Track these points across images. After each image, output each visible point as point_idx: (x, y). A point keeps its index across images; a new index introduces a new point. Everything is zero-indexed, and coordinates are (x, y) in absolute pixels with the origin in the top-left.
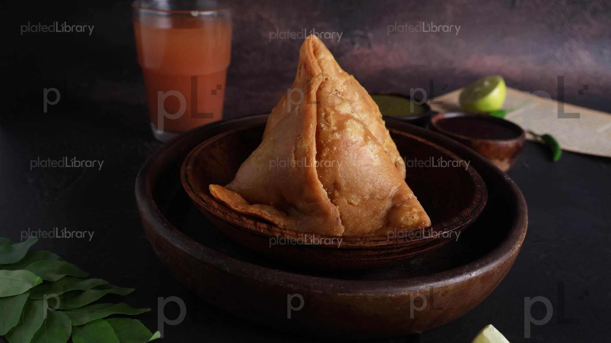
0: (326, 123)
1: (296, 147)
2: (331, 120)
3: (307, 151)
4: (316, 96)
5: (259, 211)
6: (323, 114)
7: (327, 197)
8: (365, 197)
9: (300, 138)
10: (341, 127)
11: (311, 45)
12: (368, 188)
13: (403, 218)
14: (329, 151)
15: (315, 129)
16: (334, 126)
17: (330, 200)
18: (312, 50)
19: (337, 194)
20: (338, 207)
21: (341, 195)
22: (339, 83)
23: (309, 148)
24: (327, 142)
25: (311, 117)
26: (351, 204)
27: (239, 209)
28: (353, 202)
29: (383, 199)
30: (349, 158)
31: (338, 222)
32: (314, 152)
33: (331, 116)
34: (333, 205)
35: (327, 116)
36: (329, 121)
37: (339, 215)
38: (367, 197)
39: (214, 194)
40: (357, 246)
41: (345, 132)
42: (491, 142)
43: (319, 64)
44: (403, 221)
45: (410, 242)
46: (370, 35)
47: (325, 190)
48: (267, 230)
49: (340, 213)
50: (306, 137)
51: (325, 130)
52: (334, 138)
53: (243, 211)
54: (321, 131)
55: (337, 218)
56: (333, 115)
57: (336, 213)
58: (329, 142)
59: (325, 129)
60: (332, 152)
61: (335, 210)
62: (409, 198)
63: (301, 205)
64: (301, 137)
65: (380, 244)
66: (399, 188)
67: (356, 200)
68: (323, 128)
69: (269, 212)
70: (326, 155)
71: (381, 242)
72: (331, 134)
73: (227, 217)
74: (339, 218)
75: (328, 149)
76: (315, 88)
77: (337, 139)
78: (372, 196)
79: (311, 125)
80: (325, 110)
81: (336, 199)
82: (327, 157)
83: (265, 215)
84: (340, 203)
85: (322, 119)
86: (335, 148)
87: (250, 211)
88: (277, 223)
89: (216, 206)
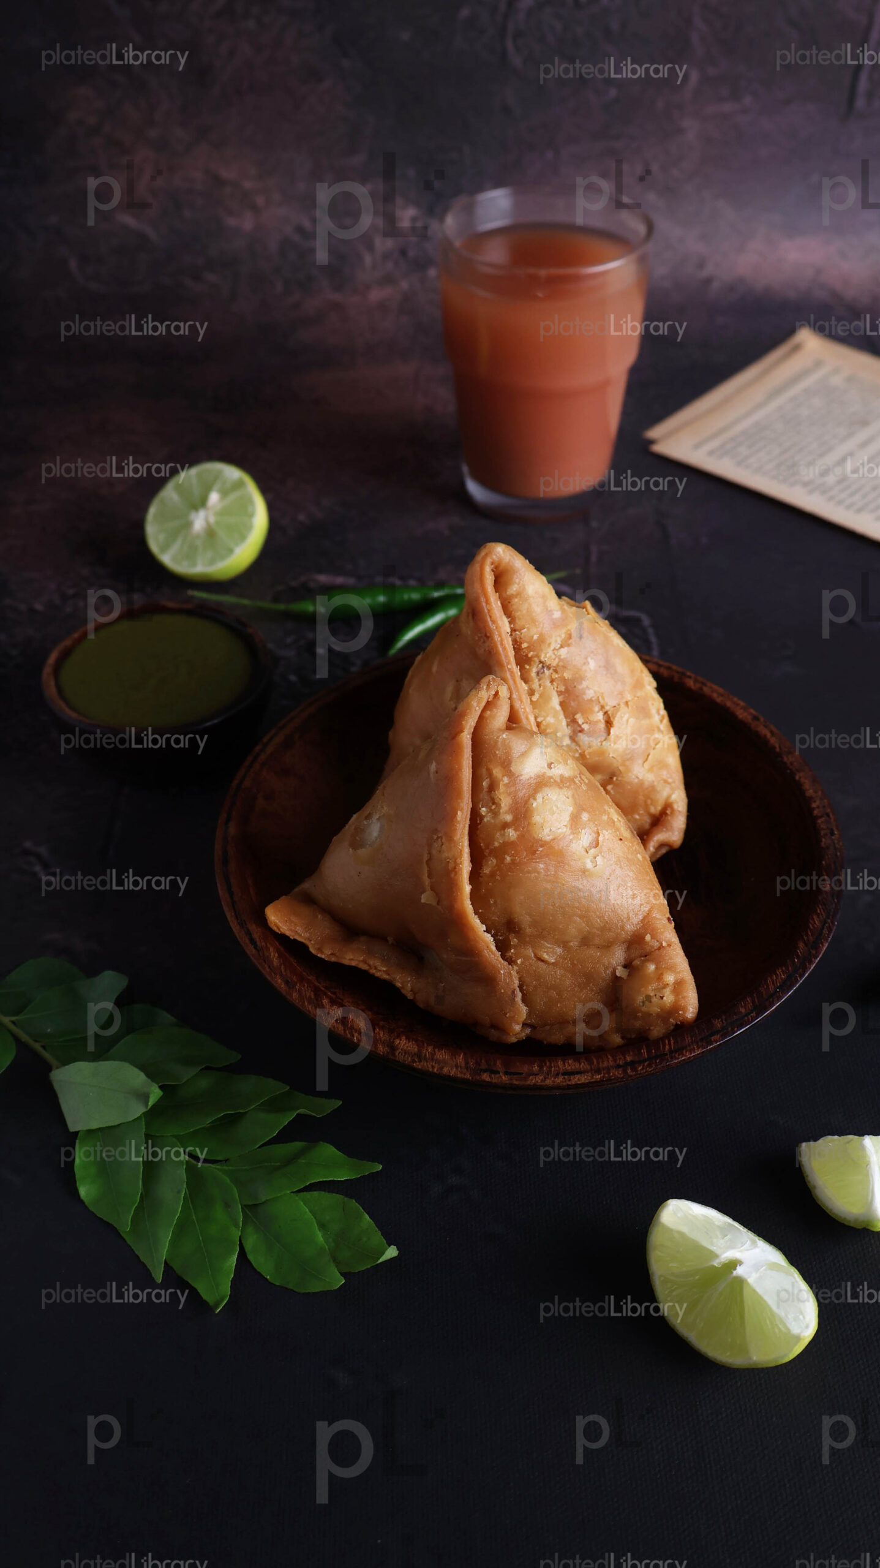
0: (490, 804)
1: (430, 853)
2: (500, 799)
3: (451, 866)
4: (471, 742)
5: (364, 962)
6: (485, 783)
7: (494, 948)
8: (572, 944)
9: (438, 838)
10: (522, 813)
11: (489, 567)
12: (574, 929)
13: (641, 997)
14: (497, 865)
15: (468, 819)
16: (506, 813)
17: (500, 953)
18: (490, 579)
19: (514, 941)
20: (515, 968)
21: (523, 942)
22: (550, 644)
23: (455, 862)
24: (492, 847)
25: (459, 795)
26: (543, 961)
27: (325, 954)
28: (545, 956)
29: (608, 947)
30: (536, 874)
31: (514, 999)
32: (466, 867)
33: (502, 788)
34: (506, 963)
35: (492, 787)
36: (496, 801)
37: (517, 982)
38: (576, 943)
39: (275, 928)
40: (530, 1085)
41: (529, 824)
44: (641, 1003)
47: (489, 935)
49: (520, 979)
50: (450, 837)
51: (488, 821)
52: (506, 840)
53: (333, 959)
54: (480, 823)
55: (513, 992)
56: (507, 785)
57: (512, 981)
58: (495, 846)
59: (488, 819)
60: (502, 865)
61: (510, 973)
62: (662, 944)
63: (445, 956)
64: (440, 835)
66: (642, 921)
67: (551, 954)
68: (484, 816)
69: (383, 958)
70: (490, 871)
71: (577, 1077)
72: (501, 830)
74: (518, 989)
75: (495, 860)
76: (469, 726)
77: (513, 841)
78: (586, 941)
79: (459, 813)
80: (490, 775)
81: (512, 951)
82: (493, 874)
83: (376, 968)
84: (519, 961)
85: (484, 795)
86: (508, 859)
87: (346, 962)
88: (399, 985)
89: (276, 962)
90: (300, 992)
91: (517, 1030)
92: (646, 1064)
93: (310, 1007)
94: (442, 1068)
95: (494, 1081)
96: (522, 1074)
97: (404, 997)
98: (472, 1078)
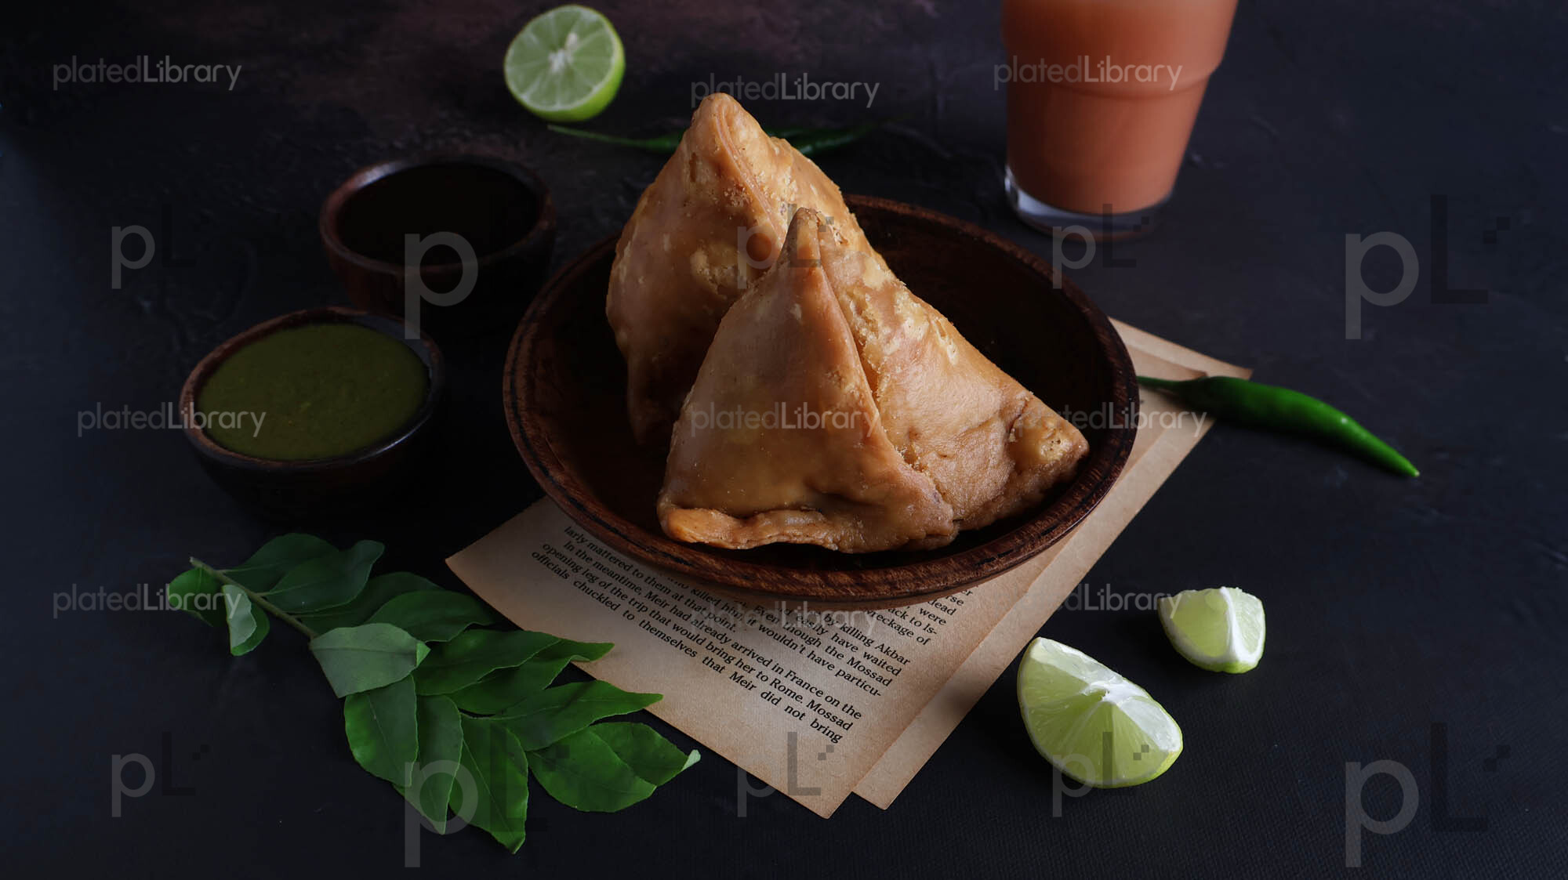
0: (866, 324)
2: (872, 314)
3: (857, 395)
5: (783, 534)
6: (852, 306)
7: (904, 463)
8: (958, 431)
9: (833, 375)
10: (895, 322)
12: (959, 414)
13: (1043, 451)
14: (890, 379)
15: (855, 347)
16: (883, 326)
17: (910, 464)
19: (918, 449)
20: (928, 473)
21: (925, 448)
23: (857, 388)
24: (882, 363)
26: (945, 457)
27: (742, 544)
28: (945, 451)
31: (937, 501)
32: (866, 388)
33: (869, 305)
34: (918, 472)
35: (860, 308)
36: (869, 318)
37: (934, 488)
38: (962, 430)
39: (688, 538)
41: (903, 327)
47: (898, 452)
49: (934, 481)
50: (847, 369)
52: (893, 351)
54: (864, 346)
55: (934, 495)
56: (870, 300)
57: (929, 487)
58: (885, 362)
59: (871, 337)
61: (924, 480)
62: (1026, 401)
64: (835, 370)
67: (949, 446)
68: (865, 337)
70: (887, 387)
72: (885, 344)
74: (937, 492)
75: (888, 375)
78: (968, 423)
79: (846, 340)
81: (919, 459)
82: (890, 389)
83: (795, 536)
84: (928, 464)
85: (857, 317)
86: (898, 369)
87: (767, 542)
88: (821, 542)
89: (718, 566)
90: (766, 581)
91: (950, 529)
92: (1094, 495)
93: (786, 587)
95: (995, 568)
96: (1012, 550)
97: (830, 551)
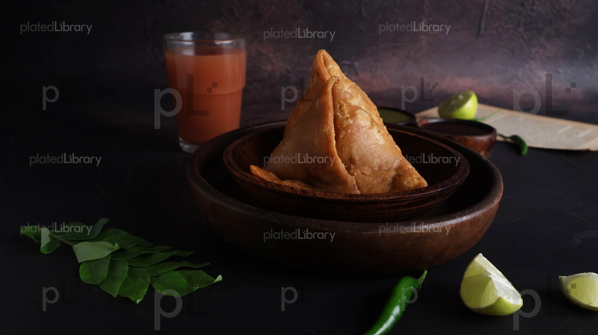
0: (341, 112)
3: (328, 133)
4: (331, 92)
6: (338, 106)
7: (345, 169)
8: (375, 169)
9: (321, 125)
10: (353, 115)
11: (322, 57)
12: (376, 162)
13: (406, 182)
14: (345, 134)
15: (333, 117)
17: (347, 171)
18: (322, 61)
19: (353, 167)
20: (354, 177)
21: (356, 168)
22: (345, 87)
23: (329, 131)
24: (343, 127)
25: (329, 108)
26: (364, 174)
28: (365, 172)
29: (389, 170)
30: (360, 138)
31: (355, 188)
32: (333, 134)
33: (345, 107)
34: (350, 175)
35: (341, 106)
37: (355, 183)
38: (376, 169)
39: (254, 172)
40: (373, 200)
41: (356, 118)
42: (469, 138)
43: (329, 73)
44: (406, 184)
45: (413, 196)
46: (356, 64)
47: (343, 164)
48: (302, 193)
49: (356, 181)
50: (327, 123)
51: (341, 117)
54: (337, 119)
57: (353, 181)
58: (344, 127)
59: (341, 116)
60: (347, 134)
61: (352, 179)
62: (409, 168)
63: (324, 177)
64: (322, 123)
65: (391, 198)
66: (400, 161)
67: (367, 171)
68: (339, 116)
69: (298, 185)
71: (391, 197)
72: (346, 120)
73: (269, 186)
74: (356, 185)
75: (344, 132)
76: (330, 86)
77: (351, 124)
78: (380, 167)
79: (329, 114)
80: (340, 103)
81: (352, 170)
82: (344, 138)
83: (296, 187)
84: (355, 174)
85: (338, 110)
86: (349, 131)
87: (284, 185)
94: (336, 197)
98: (350, 199)
